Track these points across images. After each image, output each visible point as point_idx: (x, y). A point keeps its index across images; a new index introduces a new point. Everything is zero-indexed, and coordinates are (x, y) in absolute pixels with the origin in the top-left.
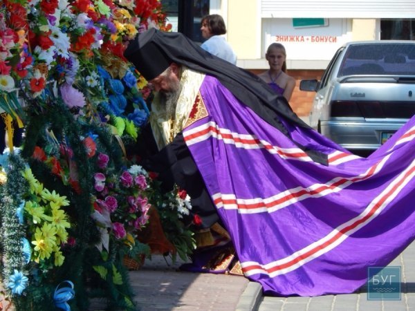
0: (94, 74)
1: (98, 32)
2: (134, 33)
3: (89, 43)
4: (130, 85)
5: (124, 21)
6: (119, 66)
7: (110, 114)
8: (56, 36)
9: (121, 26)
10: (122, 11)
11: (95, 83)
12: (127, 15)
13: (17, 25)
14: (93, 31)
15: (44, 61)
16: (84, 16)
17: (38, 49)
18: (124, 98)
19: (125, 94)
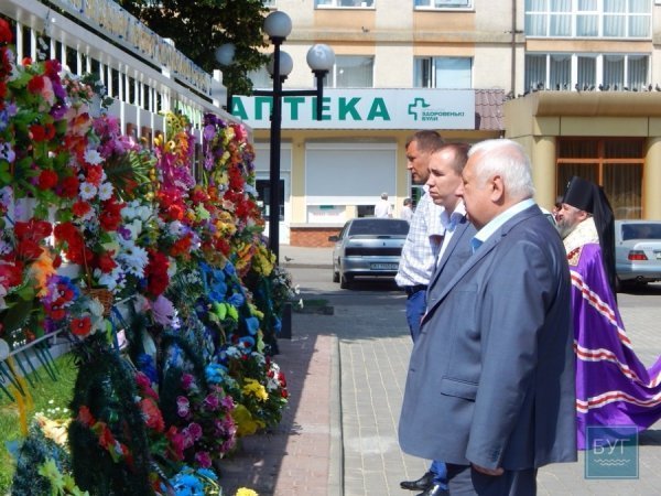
0: (194, 272)
1: (196, 236)
2: (234, 230)
3: (186, 247)
4: (230, 274)
5: (227, 221)
6: (220, 259)
7: (212, 302)
8: (129, 252)
9: (224, 226)
10: (225, 213)
11: (195, 279)
12: (228, 216)
13: (29, 255)
14: (191, 236)
15: (105, 287)
16: (178, 224)
17: (98, 272)
18: (224, 285)
19: (226, 281)
